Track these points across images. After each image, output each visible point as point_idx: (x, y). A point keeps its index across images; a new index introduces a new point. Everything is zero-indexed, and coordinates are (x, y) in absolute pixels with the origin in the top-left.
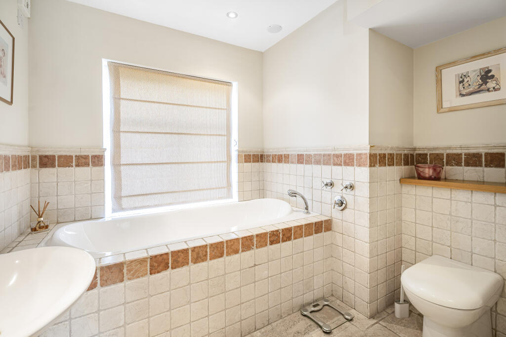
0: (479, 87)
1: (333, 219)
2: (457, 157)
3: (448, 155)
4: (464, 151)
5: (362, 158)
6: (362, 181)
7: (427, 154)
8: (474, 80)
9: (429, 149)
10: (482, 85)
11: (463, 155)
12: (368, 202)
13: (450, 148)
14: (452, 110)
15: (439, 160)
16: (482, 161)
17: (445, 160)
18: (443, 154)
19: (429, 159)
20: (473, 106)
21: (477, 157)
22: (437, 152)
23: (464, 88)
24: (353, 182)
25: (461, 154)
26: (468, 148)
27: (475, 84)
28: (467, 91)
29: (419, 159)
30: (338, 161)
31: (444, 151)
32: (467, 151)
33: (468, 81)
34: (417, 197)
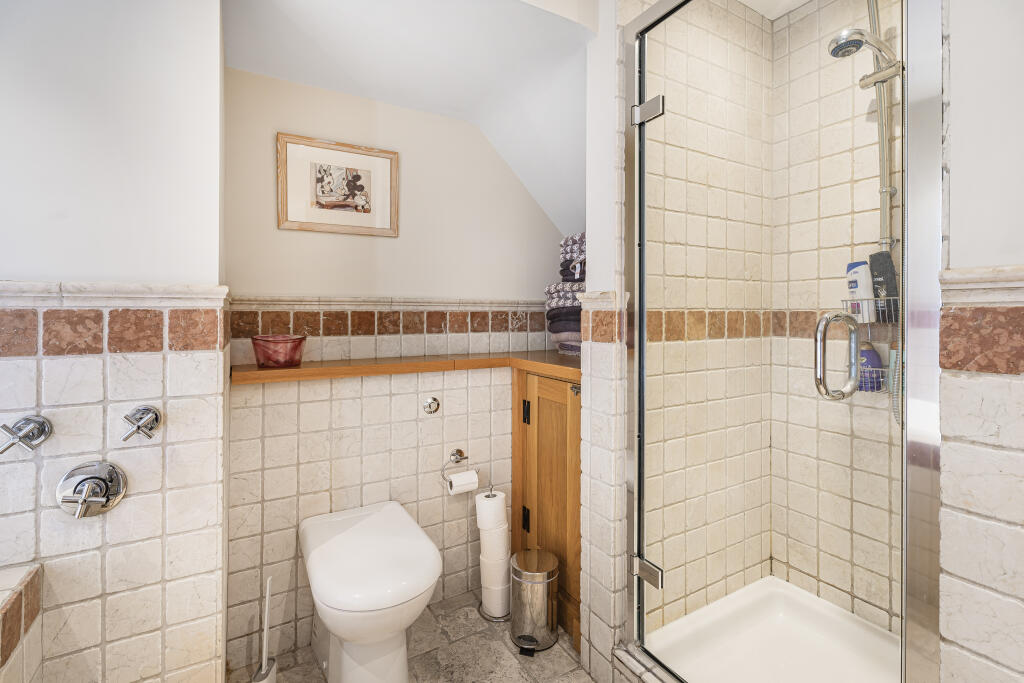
0: (345, 199)
1: (47, 562)
2: (312, 319)
3: (297, 315)
4: (322, 309)
5: (196, 324)
6: (197, 392)
7: (256, 314)
8: (337, 185)
9: (263, 303)
10: (348, 196)
11: (321, 316)
12: (220, 451)
13: (301, 301)
14: (304, 228)
15: (282, 325)
16: (347, 325)
17: (291, 326)
18: (288, 314)
19: (260, 324)
20: (335, 229)
21: (341, 319)
22: (278, 308)
23: (323, 192)
24: (158, 404)
25: (319, 313)
26: (329, 302)
27: (339, 191)
28: (329, 199)
29: (238, 325)
30: (81, 335)
31: (290, 307)
32: (326, 308)
33: (329, 183)
34: (267, 409)
